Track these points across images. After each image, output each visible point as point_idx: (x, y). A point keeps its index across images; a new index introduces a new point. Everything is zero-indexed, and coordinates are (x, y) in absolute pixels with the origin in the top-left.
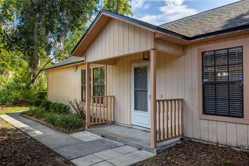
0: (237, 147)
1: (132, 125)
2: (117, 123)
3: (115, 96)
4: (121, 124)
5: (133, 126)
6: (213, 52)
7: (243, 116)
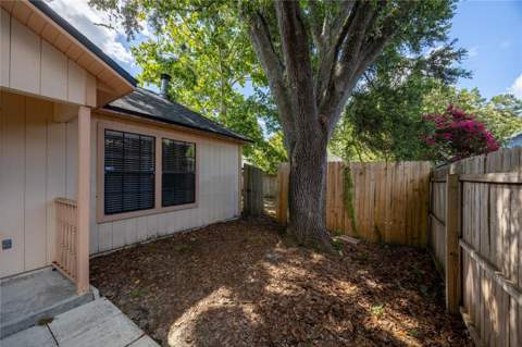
6: (121, 134)
7: (153, 206)
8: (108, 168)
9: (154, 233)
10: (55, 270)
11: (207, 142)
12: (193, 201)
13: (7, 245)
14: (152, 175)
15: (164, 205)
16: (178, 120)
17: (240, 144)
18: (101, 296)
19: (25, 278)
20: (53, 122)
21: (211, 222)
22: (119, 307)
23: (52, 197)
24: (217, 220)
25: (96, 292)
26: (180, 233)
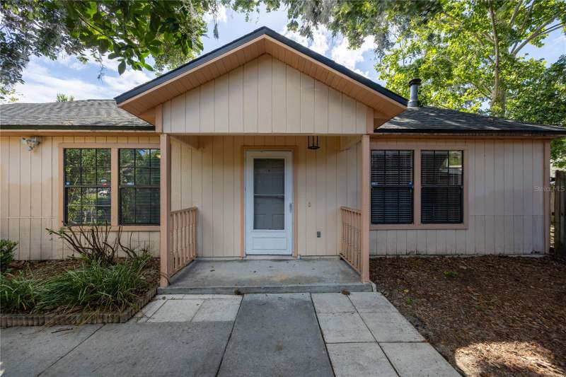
0: (407, 254)
1: (247, 255)
2: (203, 259)
3: (200, 209)
4: (214, 259)
5: (248, 258)
6: (383, 152)
7: (412, 222)
8: (374, 184)
9: (413, 249)
10: (341, 259)
11: (480, 146)
12: (461, 221)
13: (319, 235)
14: (410, 189)
15: (423, 222)
16: (439, 127)
17: (544, 141)
18: (377, 291)
19: (327, 260)
20: (340, 151)
21: (488, 253)
22: (395, 306)
23: (339, 206)
24: (499, 251)
25: (374, 285)
26: (443, 256)
